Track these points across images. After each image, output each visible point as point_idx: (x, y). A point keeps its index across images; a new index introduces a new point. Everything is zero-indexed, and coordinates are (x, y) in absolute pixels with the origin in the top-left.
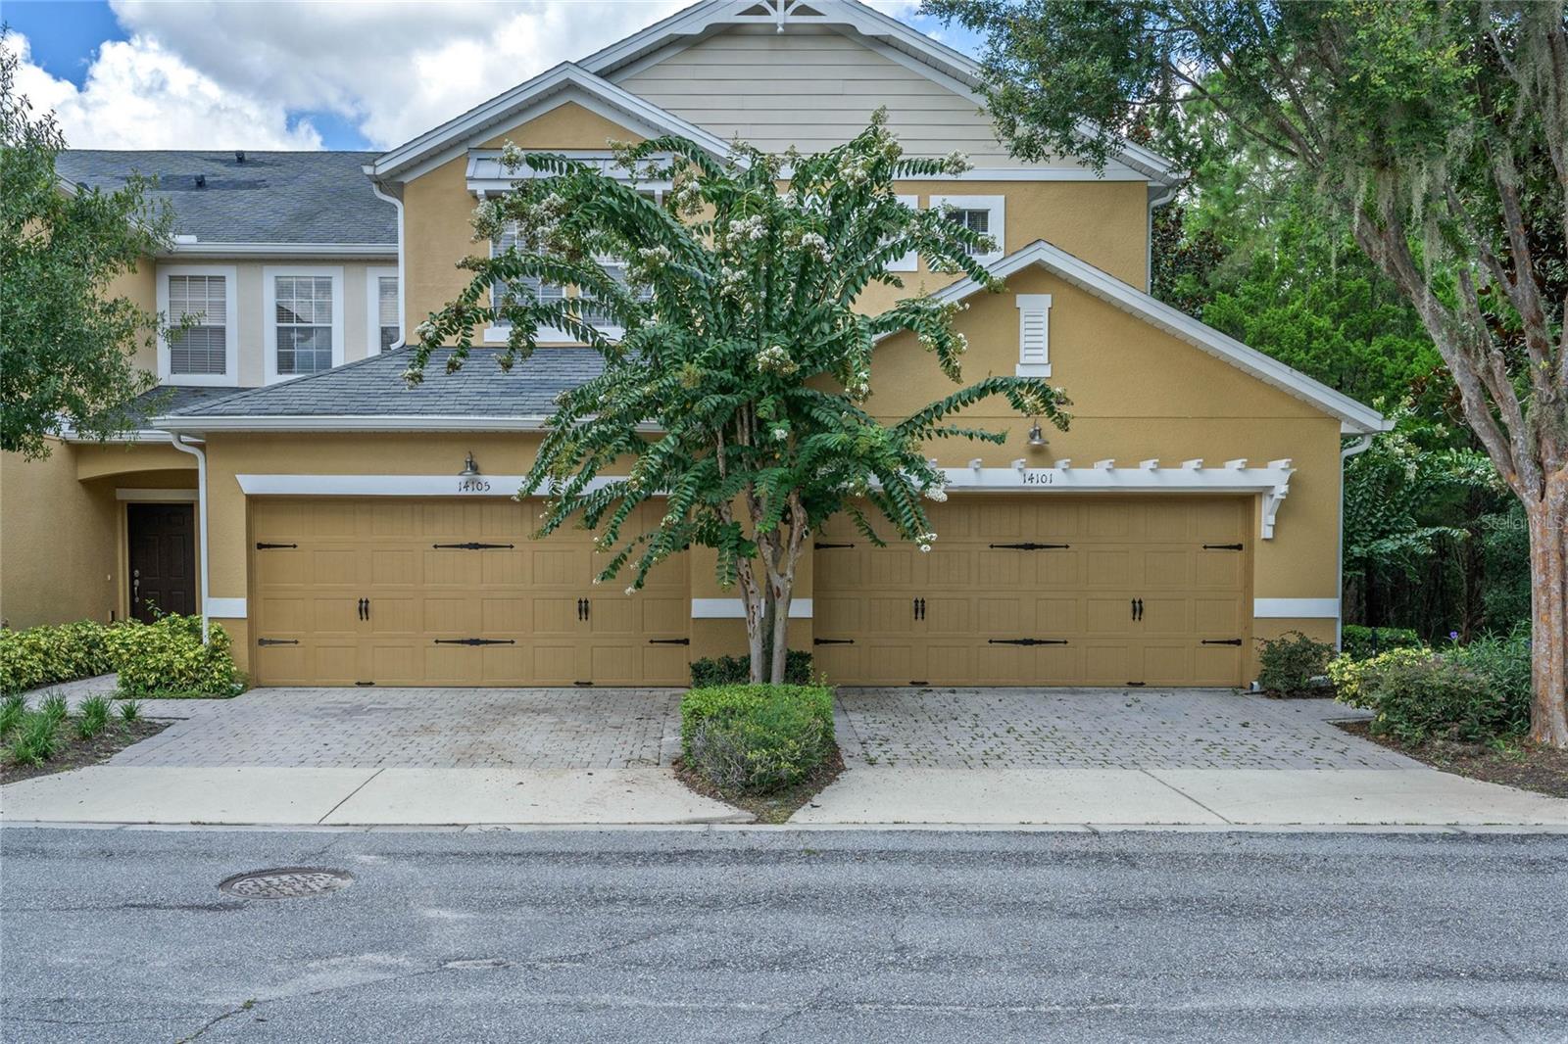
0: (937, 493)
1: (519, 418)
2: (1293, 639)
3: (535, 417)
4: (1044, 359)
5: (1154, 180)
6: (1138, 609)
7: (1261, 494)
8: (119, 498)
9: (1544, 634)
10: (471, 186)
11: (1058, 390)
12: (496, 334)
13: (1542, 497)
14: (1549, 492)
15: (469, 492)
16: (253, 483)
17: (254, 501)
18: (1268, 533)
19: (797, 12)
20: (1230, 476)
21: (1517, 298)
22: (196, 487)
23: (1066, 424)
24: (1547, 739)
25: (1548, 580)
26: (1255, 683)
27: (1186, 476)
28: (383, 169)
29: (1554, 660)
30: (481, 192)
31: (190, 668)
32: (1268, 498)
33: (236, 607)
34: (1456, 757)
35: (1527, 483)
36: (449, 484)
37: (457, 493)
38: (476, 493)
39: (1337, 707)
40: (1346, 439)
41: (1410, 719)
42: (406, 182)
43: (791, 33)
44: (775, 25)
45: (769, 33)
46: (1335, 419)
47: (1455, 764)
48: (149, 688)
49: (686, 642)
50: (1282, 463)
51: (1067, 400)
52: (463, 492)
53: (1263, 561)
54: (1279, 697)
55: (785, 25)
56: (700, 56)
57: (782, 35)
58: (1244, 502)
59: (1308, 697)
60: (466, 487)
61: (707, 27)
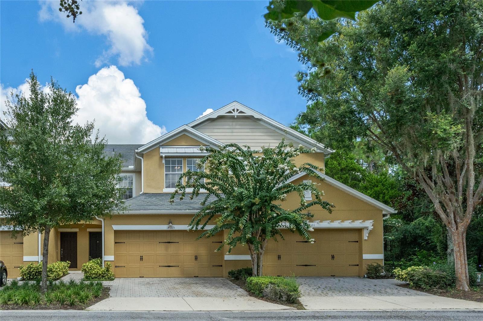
0: (311, 229)
1: (184, 211)
2: (375, 265)
3: (195, 211)
4: (310, 196)
5: (325, 152)
6: (333, 257)
7: (364, 229)
8: (59, 231)
9: (459, 262)
10: (161, 155)
11: (333, 204)
12: (190, 190)
13: (457, 229)
14: (459, 228)
15: (170, 229)
16: (116, 227)
17: (116, 232)
18: (366, 238)
19: (240, 112)
20: (357, 224)
21: (446, 182)
22: (102, 228)
23: (331, 212)
24: (461, 288)
25: (460, 250)
26: (365, 275)
27: (347, 224)
28: (140, 150)
29: (463, 269)
30: (164, 156)
31: (102, 273)
32: (366, 230)
33: (111, 258)
34: (441, 293)
35: (453, 226)
36: (164, 227)
37: (166, 229)
38: (171, 229)
39: (395, 281)
40: (384, 215)
41: (425, 284)
42: (144, 153)
43: (239, 118)
44: (234, 116)
45: (233, 118)
46: (381, 210)
47: (441, 294)
48: (93, 278)
49: (221, 266)
50: (371, 221)
51: (334, 206)
52: (168, 229)
53: (365, 245)
54: (373, 279)
55: (237, 116)
56: (215, 123)
57: (236, 118)
58: (359, 231)
59: (380, 279)
60: (169, 228)
61: (218, 116)
